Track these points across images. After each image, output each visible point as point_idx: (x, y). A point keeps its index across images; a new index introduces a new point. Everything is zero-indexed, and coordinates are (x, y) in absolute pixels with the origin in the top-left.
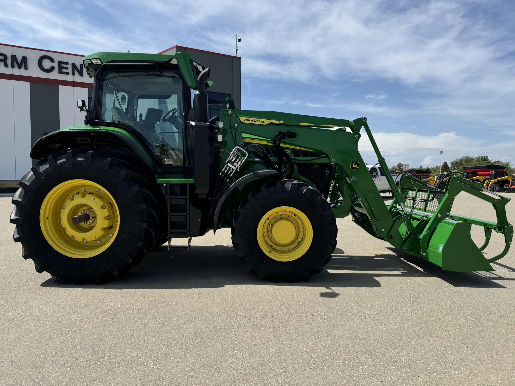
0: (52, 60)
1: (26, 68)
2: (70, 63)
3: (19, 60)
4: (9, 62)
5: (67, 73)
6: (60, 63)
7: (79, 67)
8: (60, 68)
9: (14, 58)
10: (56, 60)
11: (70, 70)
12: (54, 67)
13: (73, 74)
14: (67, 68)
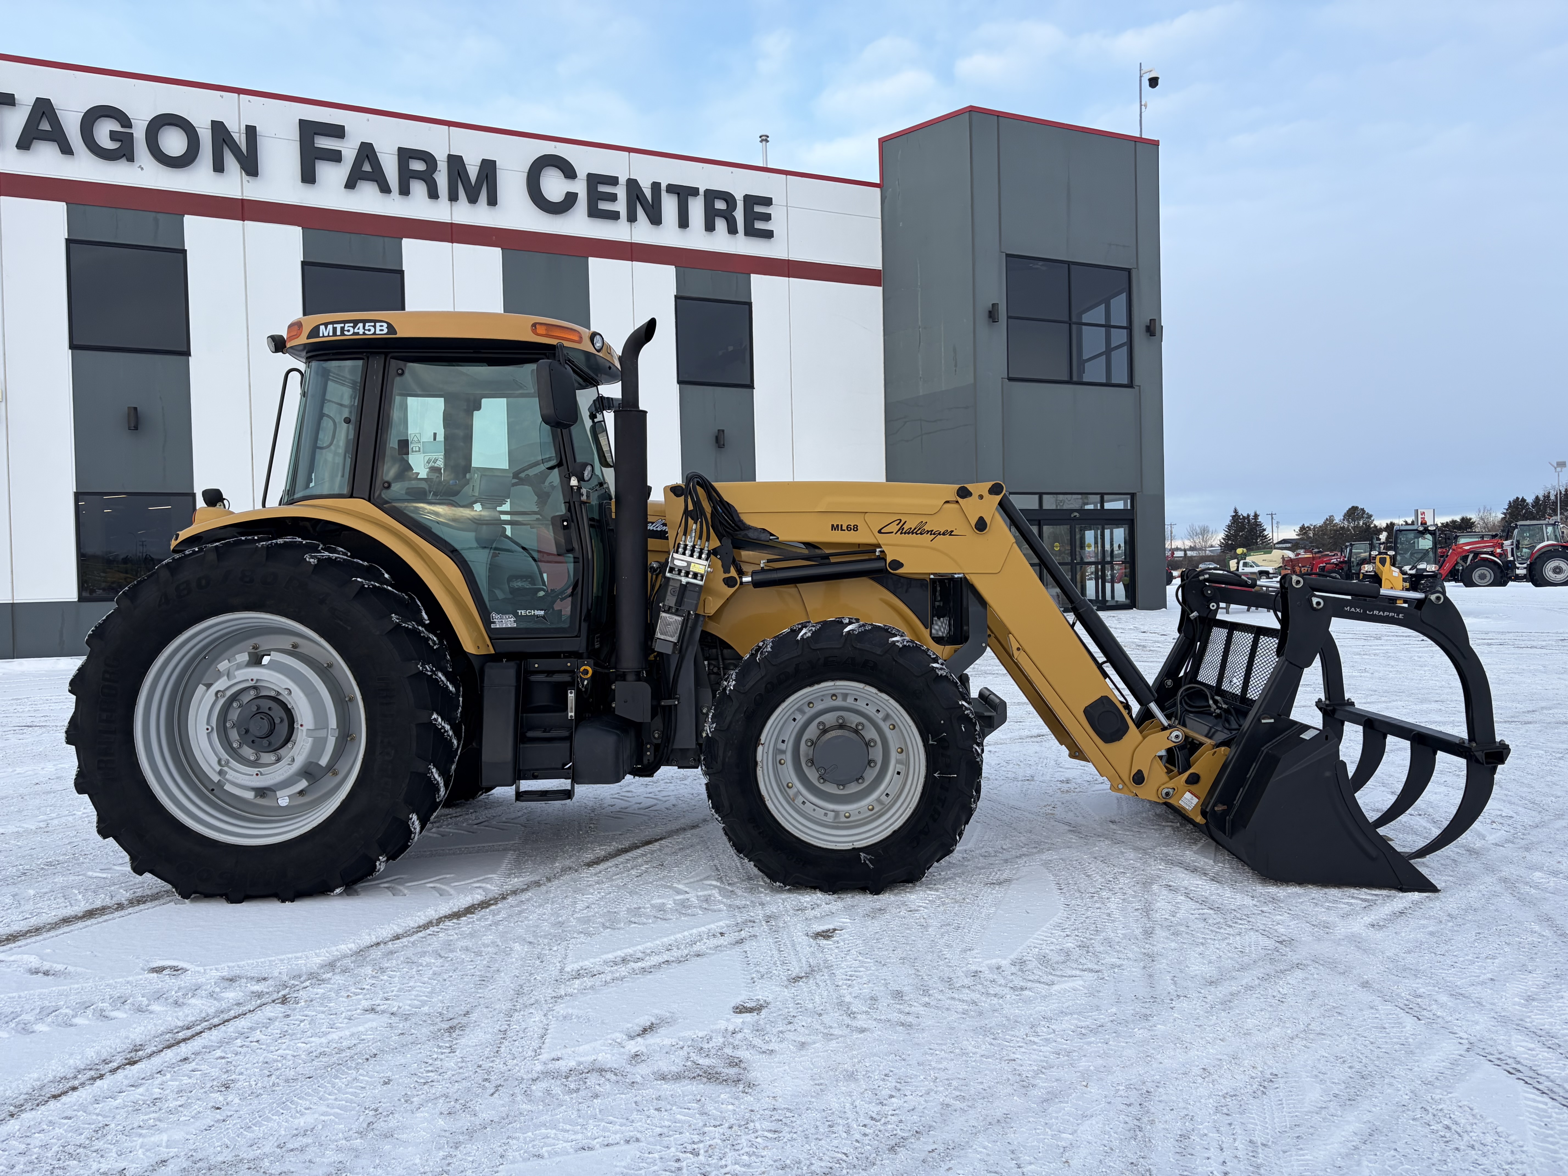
0: (569, 172)
1: (492, 201)
2: (622, 180)
3: (473, 172)
4: (442, 179)
5: (614, 216)
6: (594, 180)
7: (648, 193)
8: (594, 197)
9: (456, 163)
10: (582, 174)
11: (621, 206)
12: (577, 194)
13: (632, 218)
14: (613, 198)
